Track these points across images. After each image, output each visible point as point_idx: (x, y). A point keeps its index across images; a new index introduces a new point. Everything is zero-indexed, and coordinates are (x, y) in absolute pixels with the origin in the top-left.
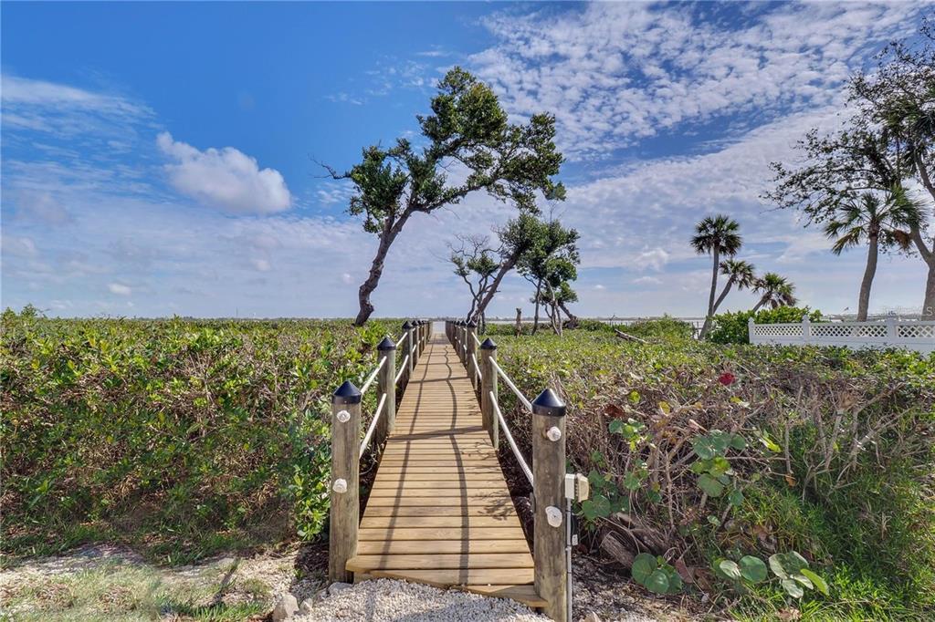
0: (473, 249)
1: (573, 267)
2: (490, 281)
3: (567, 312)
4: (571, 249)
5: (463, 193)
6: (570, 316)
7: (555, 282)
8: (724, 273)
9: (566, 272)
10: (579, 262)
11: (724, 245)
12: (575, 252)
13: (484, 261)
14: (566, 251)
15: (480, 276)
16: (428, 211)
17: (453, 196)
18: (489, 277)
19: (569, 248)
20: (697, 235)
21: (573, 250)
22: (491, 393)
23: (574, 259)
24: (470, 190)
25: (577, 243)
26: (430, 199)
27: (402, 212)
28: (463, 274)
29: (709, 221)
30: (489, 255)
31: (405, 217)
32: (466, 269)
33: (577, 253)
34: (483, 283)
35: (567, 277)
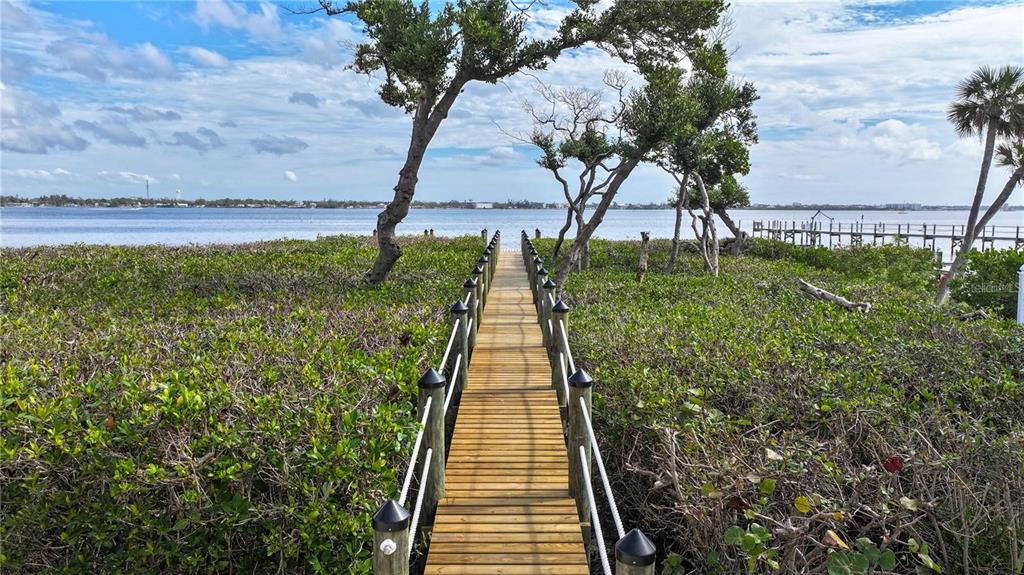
0: (571, 115)
1: (744, 151)
2: (601, 175)
3: (729, 223)
4: (744, 117)
5: (553, 50)
6: (735, 231)
7: (711, 176)
8: (1006, 163)
9: (733, 158)
10: (755, 139)
11: (1007, 120)
12: (750, 122)
13: (590, 138)
14: (735, 121)
15: (583, 167)
16: (492, 79)
17: (536, 55)
18: (598, 168)
19: (740, 116)
20: (962, 101)
21: (747, 118)
22: (582, 448)
23: (748, 133)
24: (564, 46)
25: (754, 108)
26: (496, 58)
27: (447, 85)
28: (552, 165)
29: (986, 77)
30: (599, 127)
31: (454, 91)
32: (558, 157)
33: (754, 124)
34: (587, 179)
35: (732, 168)
